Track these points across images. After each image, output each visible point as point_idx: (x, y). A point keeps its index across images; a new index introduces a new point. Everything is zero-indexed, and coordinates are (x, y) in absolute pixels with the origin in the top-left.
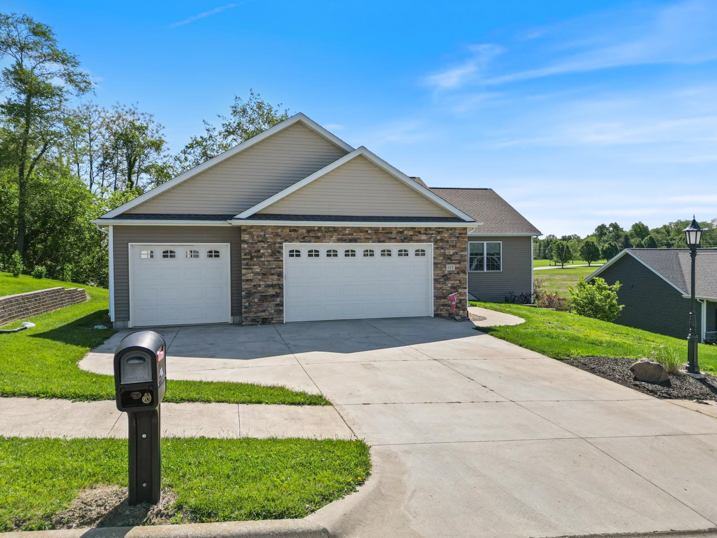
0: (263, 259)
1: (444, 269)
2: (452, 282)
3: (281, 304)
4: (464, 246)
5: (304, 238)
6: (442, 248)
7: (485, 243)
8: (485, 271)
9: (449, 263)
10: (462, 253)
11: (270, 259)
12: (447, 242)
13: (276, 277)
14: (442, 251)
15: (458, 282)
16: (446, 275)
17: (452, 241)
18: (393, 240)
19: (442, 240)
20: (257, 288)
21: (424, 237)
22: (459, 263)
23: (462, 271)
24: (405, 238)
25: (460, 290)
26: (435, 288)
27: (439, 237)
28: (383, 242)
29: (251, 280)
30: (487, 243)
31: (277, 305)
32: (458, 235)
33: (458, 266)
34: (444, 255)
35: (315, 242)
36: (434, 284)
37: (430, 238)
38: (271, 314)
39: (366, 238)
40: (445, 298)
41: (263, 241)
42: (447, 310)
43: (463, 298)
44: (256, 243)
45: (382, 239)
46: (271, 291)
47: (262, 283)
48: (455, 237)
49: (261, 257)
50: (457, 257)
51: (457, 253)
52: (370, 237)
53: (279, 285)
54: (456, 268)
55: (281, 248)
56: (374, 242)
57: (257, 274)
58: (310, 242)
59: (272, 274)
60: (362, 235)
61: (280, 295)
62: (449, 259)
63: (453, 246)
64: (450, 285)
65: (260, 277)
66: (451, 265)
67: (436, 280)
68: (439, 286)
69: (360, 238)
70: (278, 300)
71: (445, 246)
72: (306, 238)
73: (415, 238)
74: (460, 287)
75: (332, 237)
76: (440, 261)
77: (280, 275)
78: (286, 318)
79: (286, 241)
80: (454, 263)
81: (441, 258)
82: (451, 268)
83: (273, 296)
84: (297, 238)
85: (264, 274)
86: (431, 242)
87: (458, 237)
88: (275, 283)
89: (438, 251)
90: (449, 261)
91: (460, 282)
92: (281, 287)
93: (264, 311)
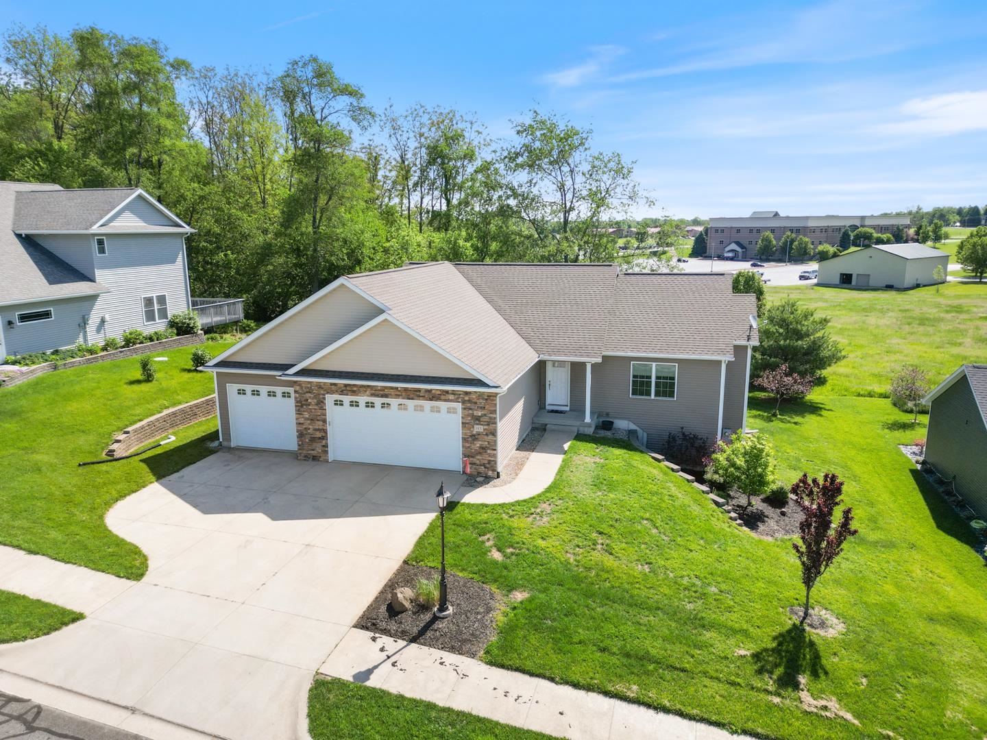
0: (310, 407)
1: (472, 429)
2: (480, 442)
3: (326, 446)
4: (493, 409)
5: (342, 391)
6: (471, 409)
7: (654, 364)
8: (653, 396)
9: (477, 424)
10: (491, 415)
11: (316, 407)
12: (476, 403)
13: (321, 423)
14: (470, 412)
15: (487, 443)
16: (474, 435)
17: (481, 403)
18: (421, 398)
19: (469, 401)
20: (307, 431)
21: (451, 397)
22: (488, 425)
23: (491, 433)
24: (433, 397)
25: (489, 451)
26: (463, 447)
27: (467, 398)
28: (412, 399)
29: (302, 424)
30: (656, 365)
31: (324, 446)
32: (486, 398)
33: (485, 427)
34: (473, 416)
35: (351, 395)
36: (463, 442)
37: (458, 398)
38: (318, 453)
39: (397, 395)
40: (473, 457)
41: (310, 392)
42: (475, 469)
43: (492, 459)
44: (305, 393)
45: (411, 396)
46: (318, 435)
47: (311, 427)
48: (483, 399)
49: (309, 405)
50: (486, 419)
51: (485, 415)
52: (399, 393)
53: (324, 430)
54: (484, 429)
55: (324, 398)
56: (403, 398)
57: (306, 419)
58: (347, 395)
59: (318, 420)
60: (392, 392)
61: (324, 438)
62: (477, 419)
63: (481, 407)
64: (478, 445)
65: (309, 422)
66: (480, 426)
67: (464, 439)
68: (468, 445)
69: (391, 395)
70: (324, 442)
71: (473, 407)
72: (345, 392)
73: (443, 397)
74: (488, 448)
75: (366, 391)
76: (467, 421)
77: (324, 421)
78: (331, 457)
79: (328, 393)
80: (482, 425)
81: (470, 418)
82: (478, 429)
83: (320, 438)
84: (337, 391)
85: (312, 420)
86: (459, 402)
87: (486, 399)
88: (321, 428)
89: (466, 412)
90: (477, 422)
91: (489, 444)
92: (325, 431)
93: (313, 450)
